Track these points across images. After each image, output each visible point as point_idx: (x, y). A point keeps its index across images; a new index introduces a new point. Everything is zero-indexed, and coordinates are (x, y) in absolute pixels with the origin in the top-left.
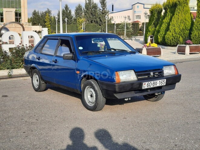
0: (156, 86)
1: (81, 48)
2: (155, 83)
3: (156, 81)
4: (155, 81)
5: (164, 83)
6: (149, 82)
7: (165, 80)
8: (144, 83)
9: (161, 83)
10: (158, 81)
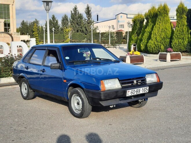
1: (67, 58)
6: (133, 90)
7: (148, 87)
8: (128, 91)
10: (141, 89)
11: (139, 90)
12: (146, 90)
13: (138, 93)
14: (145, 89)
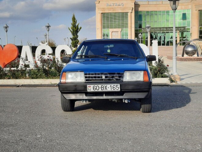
0: (106, 90)
2: (104, 87)
3: (106, 85)
4: (104, 85)
5: (117, 88)
6: (96, 86)
7: (119, 85)
8: (89, 86)
9: (113, 88)
10: (108, 86)
11: (106, 87)
12: (116, 88)
13: (104, 90)
14: (114, 87)
